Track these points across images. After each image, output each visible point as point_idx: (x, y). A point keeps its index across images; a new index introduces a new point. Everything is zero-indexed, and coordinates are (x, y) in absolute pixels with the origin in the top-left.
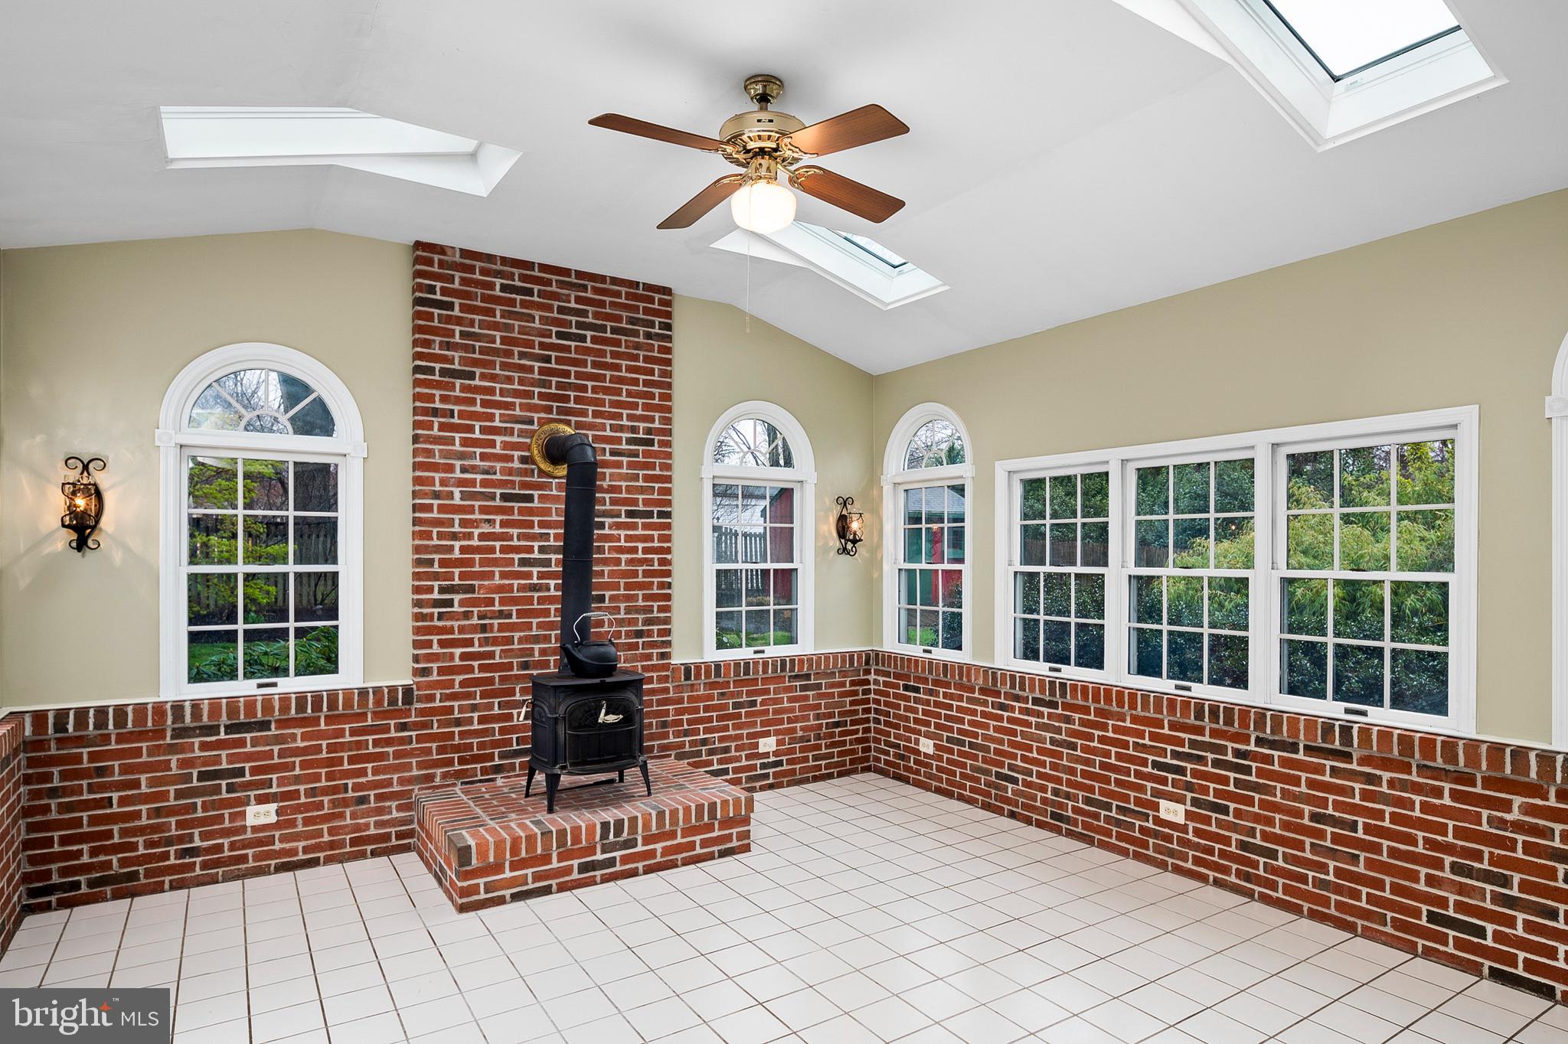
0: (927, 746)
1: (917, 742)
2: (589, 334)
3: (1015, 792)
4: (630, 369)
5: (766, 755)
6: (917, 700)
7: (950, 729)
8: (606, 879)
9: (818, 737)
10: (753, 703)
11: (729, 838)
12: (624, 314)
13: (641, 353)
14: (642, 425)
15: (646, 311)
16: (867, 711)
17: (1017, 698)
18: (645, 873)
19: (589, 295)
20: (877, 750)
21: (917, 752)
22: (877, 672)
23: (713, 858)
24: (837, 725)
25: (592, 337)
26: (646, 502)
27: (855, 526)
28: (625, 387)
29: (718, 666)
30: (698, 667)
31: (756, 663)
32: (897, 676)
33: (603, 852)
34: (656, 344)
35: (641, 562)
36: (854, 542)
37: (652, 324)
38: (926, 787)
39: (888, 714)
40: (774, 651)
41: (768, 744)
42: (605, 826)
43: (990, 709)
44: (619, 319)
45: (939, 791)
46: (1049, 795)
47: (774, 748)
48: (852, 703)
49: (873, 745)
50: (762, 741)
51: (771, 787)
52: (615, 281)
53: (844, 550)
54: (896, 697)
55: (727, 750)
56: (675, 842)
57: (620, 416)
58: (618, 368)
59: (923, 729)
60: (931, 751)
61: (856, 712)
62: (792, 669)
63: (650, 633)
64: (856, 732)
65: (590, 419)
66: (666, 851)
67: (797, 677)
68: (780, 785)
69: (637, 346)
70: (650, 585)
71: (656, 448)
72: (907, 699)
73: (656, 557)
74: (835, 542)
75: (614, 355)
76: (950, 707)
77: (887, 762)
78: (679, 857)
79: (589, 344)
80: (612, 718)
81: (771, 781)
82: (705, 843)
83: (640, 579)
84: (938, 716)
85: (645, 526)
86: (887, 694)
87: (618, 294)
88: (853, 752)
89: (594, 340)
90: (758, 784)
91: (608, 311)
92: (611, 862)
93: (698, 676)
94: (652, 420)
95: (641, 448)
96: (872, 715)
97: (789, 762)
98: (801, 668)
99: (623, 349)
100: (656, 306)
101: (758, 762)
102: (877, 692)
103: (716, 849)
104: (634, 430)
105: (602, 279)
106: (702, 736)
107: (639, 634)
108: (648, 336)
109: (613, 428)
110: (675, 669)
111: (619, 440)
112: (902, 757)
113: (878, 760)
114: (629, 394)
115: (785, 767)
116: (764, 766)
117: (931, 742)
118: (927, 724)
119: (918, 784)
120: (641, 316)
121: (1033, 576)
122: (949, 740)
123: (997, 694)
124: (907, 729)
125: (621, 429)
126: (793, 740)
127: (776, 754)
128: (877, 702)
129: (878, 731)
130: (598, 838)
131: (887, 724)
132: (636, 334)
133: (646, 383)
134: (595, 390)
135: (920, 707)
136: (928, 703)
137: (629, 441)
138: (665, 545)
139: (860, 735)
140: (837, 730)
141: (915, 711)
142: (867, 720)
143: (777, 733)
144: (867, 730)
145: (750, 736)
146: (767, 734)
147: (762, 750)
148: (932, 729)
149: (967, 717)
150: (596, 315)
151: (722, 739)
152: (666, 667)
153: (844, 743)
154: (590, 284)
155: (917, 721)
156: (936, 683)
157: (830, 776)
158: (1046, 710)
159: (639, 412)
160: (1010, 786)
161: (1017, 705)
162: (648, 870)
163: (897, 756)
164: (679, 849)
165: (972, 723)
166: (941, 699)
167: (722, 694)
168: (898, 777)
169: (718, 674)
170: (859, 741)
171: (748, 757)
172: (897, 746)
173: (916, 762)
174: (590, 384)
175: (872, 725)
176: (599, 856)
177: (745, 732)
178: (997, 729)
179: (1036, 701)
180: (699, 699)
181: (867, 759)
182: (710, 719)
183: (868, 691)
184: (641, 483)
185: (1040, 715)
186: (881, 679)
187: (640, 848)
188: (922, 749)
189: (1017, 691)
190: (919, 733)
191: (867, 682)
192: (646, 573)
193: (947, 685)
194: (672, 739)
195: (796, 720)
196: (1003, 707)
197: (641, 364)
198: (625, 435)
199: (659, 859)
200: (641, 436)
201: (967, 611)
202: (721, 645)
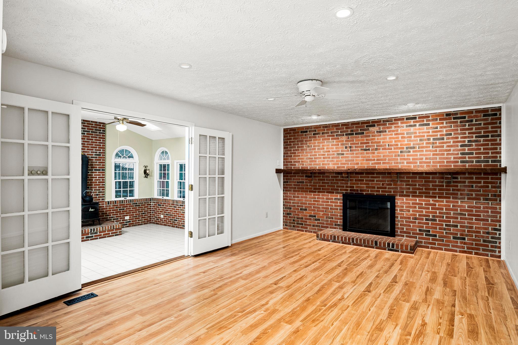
0: (162, 216)
1: (160, 216)
2: (86, 133)
3: (177, 223)
4: (95, 140)
5: (127, 220)
6: (160, 207)
7: (166, 212)
8: (91, 240)
9: (139, 216)
10: (124, 209)
11: (117, 232)
12: (94, 129)
13: (98, 137)
14: (98, 151)
15: (99, 128)
16: (151, 211)
17: (177, 205)
18: (99, 238)
19: (86, 125)
20: (153, 219)
21: (160, 218)
22: (153, 202)
23: (114, 236)
24: (143, 213)
25: (87, 133)
26: (99, 167)
27: (148, 172)
28: (94, 144)
29: (115, 201)
30: (111, 202)
31: (124, 201)
32: (157, 203)
33: (91, 234)
34: (101, 134)
35: (98, 180)
36: (148, 175)
37: (100, 130)
38: (162, 225)
39: (155, 211)
40: (128, 198)
41: (127, 218)
42: (91, 230)
43: (173, 208)
44: (93, 130)
45: (164, 225)
46: (182, 222)
47: (129, 218)
48: (147, 209)
49: (152, 218)
50: (126, 217)
51: (128, 227)
52: (92, 122)
53: (146, 177)
54: (156, 207)
55: (118, 219)
56: (106, 233)
57: (93, 150)
58: (93, 140)
59: (161, 213)
60: (163, 217)
61: (148, 211)
62: (133, 202)
63: (100, 195)
64: (148, 215)
65: (86, 150)
66: (104, 235)
67: (134, 204)
68: (130, 226)
69: (97, 135)
70: (100, 185)
71: (101, 156)
72: (158, 207)
73: (101, 179)
74: (144, 175)
75: (92, 137)
76: (166, 208)
77: (155, 221)
78: (107, 236)
79: (86, 135)
80: (92, 210)
81: (128, 225)
82: (112, 233)
83: (98, 183)
84: (164, 210)
85: (99, 172)
86: (155, 207)
87: (93, 124)
88: (147, 219)
89: (87, 134)
90: (125, 226)
91: (90, 128)
92: (92, 236)
93: (111, 204)
94: (100, 150)
95: (98, 156)
96: (152, 211)
97: (132, 221)
98: (135, 202)
99: (94, 136)
100: (101, 127)
101: (125, 221)
102: (153, 207)
103: (114, 234)
104: (96, 152)
105: (89, 121)
106: (112, 216)
107: (97, 195)
108: (99, 133)
109: (91, 152)
110: (106, 202)
111: (93, 155)
112: (158, 219)
113: (153, 221)
114: (95, 145)
115: (131, 222)
116: (126, 222)
117: (163, 215)
118: (162, 212)
119: (161, 224)
120: (98, 129)
121: (181, 182)
122: (166, 214)
123: (174, 205)
124: (159, 213)
125: (93, 152)
126: (133, 217)
127: (129, 220)
128: (153, 208)
129: (153, 215)
130: (90, 232)
131: (155, 213)
132: (97, 133)
133: (99, 143)
134: (87, 144)
135: (161, 209)
136: (162, 208)
137: (95, 155)
138: (103, 176)
139: (149, 216)
140: (143, 215)
141: (160, 209)
142: (151, 213)
143: (129, 215)
144: (151, 215)
145: (123, 216)
146: (127, 216)
147: (126, 219)
148: (163, 213)
149: (169, 210)
150: (87, 129)
151: (116, 217)
152: (103, 202)
153: (145, 217)
154: (86, 123)
155: (160, 212)
156: (164, 204)
157: (142, 224)
158: (181, 207)
159: (97, 149)
160: (176, 222)
161: (177, 206)
162: (100, 238)
163: (156, 219)
164: (106, 234)
165: (170, 211)
166: (165, 207)
167: (117, 207)
168: (157, 224)
169: (115, 203)
170: (149, 217)
171: (122, 221)
172: (157, 217)
173: (160, 220)
174: (86, 143)
175: (152, 213)
176: (90, 235)
177: (122, 215)
178: (174, 211)
179: (180, 205)
180: (111, 208)
181: (151, 221)
182: (114, 213)
183: (151, 206)
184: (98, 163)
185: (181, 208)
186: (154, 204)
187: (98, 234)
188: (161, 217)
189: (177, 204)
190: (161, 214)
191: (151, 204)
192: (99, 182)
193: (166, 204)
194: (105, 217)
195: (134, 212)
196: (175, 207)
197: (98, 139)
198: (94, 154)
199: (102, 236)
200: (98, 154)
201: (170, 189)
202: (116, 197)
